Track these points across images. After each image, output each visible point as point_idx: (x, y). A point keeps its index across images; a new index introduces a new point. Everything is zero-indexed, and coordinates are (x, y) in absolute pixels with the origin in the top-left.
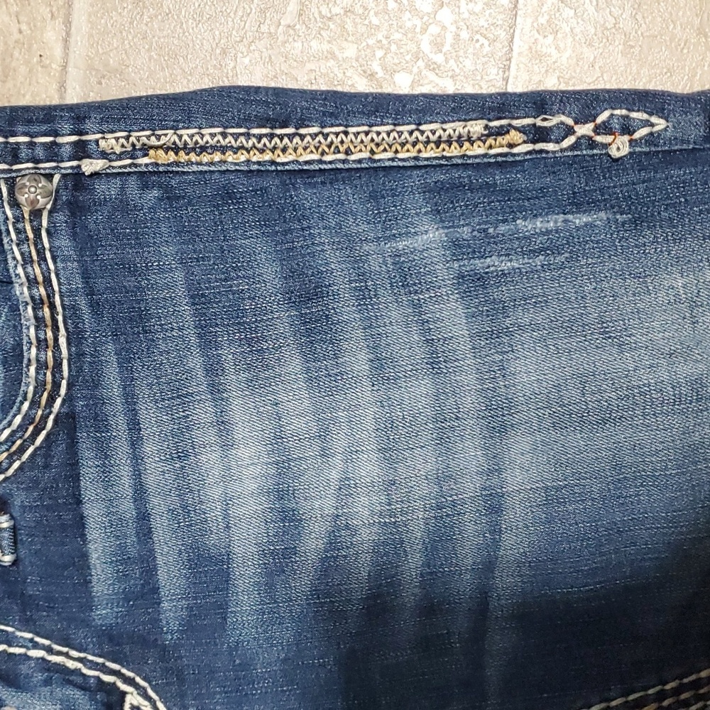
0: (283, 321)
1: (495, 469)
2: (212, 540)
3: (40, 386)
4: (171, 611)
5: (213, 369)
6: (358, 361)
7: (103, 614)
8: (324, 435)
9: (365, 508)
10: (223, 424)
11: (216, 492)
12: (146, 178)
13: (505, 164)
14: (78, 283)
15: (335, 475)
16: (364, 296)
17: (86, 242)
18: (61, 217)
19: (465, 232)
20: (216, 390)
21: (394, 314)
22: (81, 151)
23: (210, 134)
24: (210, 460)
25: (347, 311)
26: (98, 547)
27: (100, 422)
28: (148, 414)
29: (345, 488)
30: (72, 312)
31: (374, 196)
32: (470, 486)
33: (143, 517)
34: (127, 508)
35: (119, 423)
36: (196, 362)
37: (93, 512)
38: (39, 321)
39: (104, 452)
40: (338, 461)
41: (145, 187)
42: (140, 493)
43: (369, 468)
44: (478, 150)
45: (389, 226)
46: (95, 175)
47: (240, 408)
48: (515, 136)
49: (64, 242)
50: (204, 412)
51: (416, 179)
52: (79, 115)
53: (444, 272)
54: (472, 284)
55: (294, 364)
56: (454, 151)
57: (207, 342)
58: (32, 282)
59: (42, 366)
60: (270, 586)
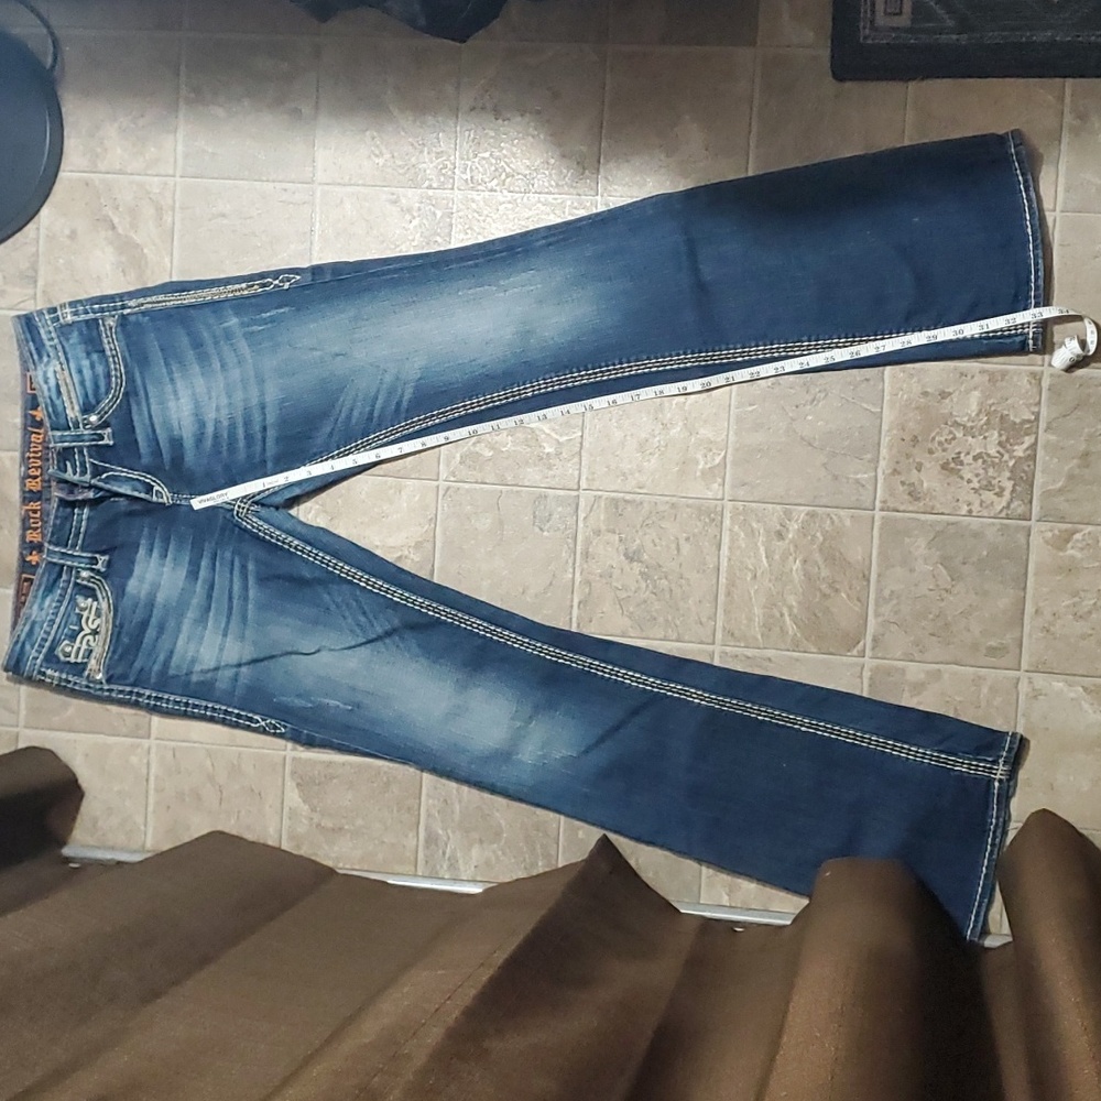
0: (190, 355)
1: (262, 394)
2: (175, 433)
3: (117, 383)
4: (166, 456)
5: (170, 373)
6: (217, 365)
7: (145, 460)
8: (209, 392)
9: (224, 412)
10: (175, 392)
11: (174, 417)
12: (144, 313)
13: (255, 296)
14: (125, 348)
15: (214, 405)
16: (216, 343)
17: (127, 336)
18: (119, 329)
19: (246, 319)
20: (172, 380)
21: (226, 349)
22: (123, 307)
23: (161, 297)
24: (172, 404)
25: (211, 349)
26: (141, 437)
27: (137, 394)
28: (150, 388)
29: (218, 409)
30: (124, 359)
31: (214, 312)
32: (255, 401)
33: (152, 425)
34: (147, 421)
35: (142, 393)
36: (164, 370)
37: (136, 424)
38: (114, 362)
39: (139, 404)
40: (214, 399)
41: (144, 316)
42: (150, 417)
43: (224, 401)
44: (246, 292)
45: (221, 319)
46: (128, 314)
47: (180, 384)
48: (256, 287)
49: (120, 336)
50: (169, 388)
51: (227, 304)
52: (121, 296)
53: (239, 332)
54: (249, 336)
55: (196, 368)
56: (238, 294)
57: (167, 364)
58: (111, 350)
59: (116, 377)
60: (197, 446)
